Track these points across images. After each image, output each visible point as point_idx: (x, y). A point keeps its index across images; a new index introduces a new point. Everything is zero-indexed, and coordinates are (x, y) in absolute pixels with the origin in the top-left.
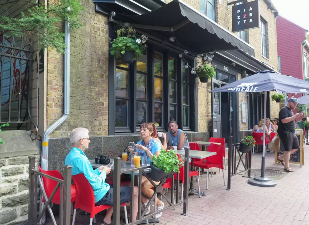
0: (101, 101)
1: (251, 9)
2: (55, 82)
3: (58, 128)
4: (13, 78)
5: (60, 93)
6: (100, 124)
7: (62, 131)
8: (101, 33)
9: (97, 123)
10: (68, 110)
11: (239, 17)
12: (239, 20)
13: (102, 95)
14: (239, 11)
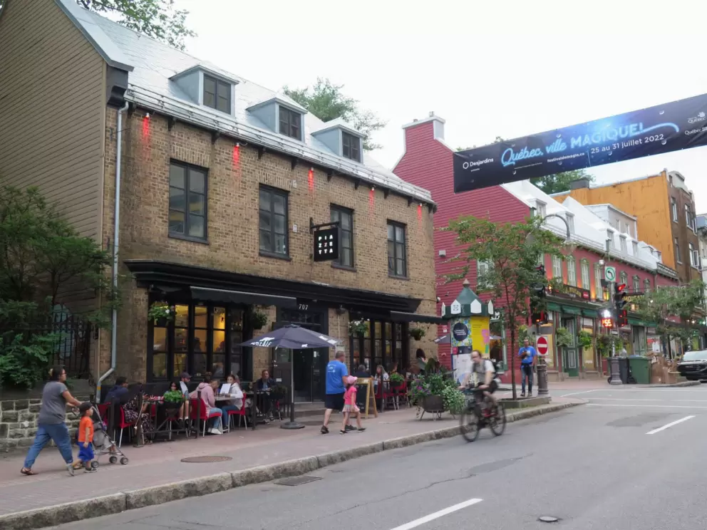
0: (141, 356)
1: (331, 237)
2: (105, 345)
3: (107, 377)
4: (73, 340)
5: (109, 352)
6: (140, 374)
7: (110, 380)
8: (142, 303)
9: (137, 373)
10: (114, 365)
11: (320, 245)
12: (320, 249)
13: (141, 351)
14: (320, 238)
